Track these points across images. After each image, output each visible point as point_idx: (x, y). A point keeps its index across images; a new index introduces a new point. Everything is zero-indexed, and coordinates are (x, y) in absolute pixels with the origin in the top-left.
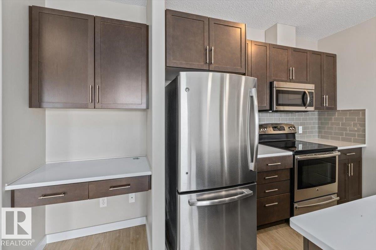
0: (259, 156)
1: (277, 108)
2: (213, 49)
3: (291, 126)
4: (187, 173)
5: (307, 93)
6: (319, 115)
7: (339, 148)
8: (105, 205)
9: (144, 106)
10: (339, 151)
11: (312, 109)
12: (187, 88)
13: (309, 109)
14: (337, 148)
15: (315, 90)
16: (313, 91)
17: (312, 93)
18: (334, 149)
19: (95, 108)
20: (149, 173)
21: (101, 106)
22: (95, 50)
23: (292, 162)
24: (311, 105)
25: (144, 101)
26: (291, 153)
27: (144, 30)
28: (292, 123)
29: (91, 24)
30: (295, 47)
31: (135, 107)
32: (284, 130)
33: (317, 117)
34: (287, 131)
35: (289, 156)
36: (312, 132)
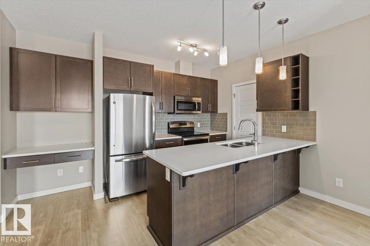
0: (156, 139)
1: (177, 112)
2: (132, 79)
3: (191, 122)
4: (114, 146)
5: (196, 103)
6: (211, 116)
7: (210, 135)
8: (62, 174)
9: (90, 110)
10: (210, 136)
11: (200, 112)
12: (114, 102)
13: (198, 112)
14: (209, 134)
15: (202, 101)
16: (201, 102)
17: (200, 103)
18: (208, 135)
19: (56, 111)
20: (93, 149)
21: (61, 110)
22: (56, 75)
23: (181, 142)
24: (199, 110)
25: (90, 106)
26: (181, 137)
27: (89, 64)
28: (192, 120)
29: (53, 59)
30: (191, 75)
31: (84, 111)
32: (186, 125)
33: (210, 117)
34: (188, 125)
35: (179, 139)
36: (207, 127)
